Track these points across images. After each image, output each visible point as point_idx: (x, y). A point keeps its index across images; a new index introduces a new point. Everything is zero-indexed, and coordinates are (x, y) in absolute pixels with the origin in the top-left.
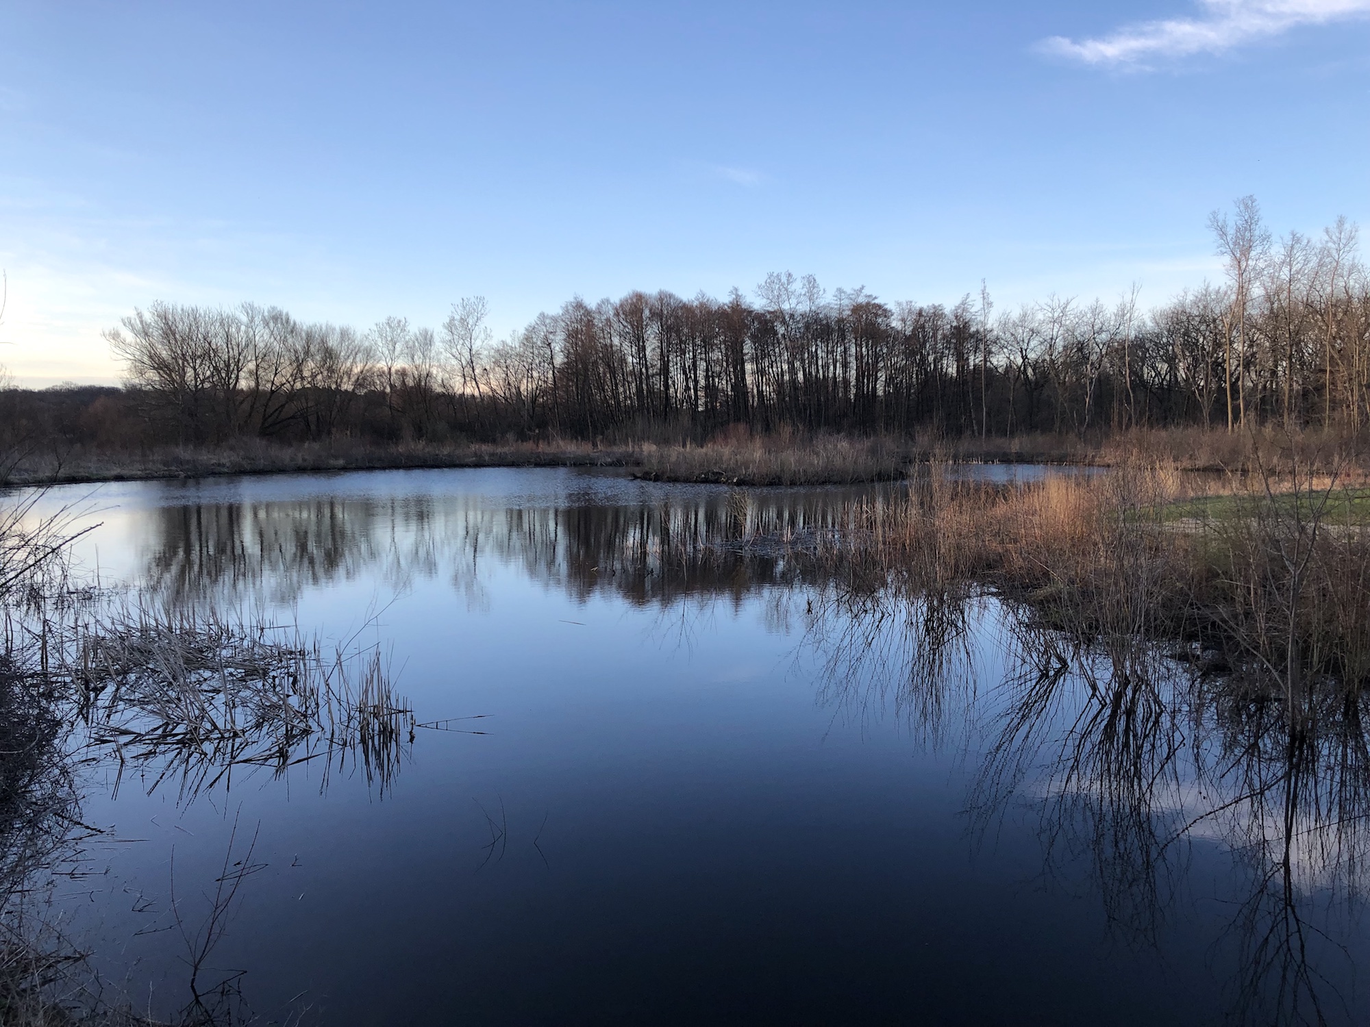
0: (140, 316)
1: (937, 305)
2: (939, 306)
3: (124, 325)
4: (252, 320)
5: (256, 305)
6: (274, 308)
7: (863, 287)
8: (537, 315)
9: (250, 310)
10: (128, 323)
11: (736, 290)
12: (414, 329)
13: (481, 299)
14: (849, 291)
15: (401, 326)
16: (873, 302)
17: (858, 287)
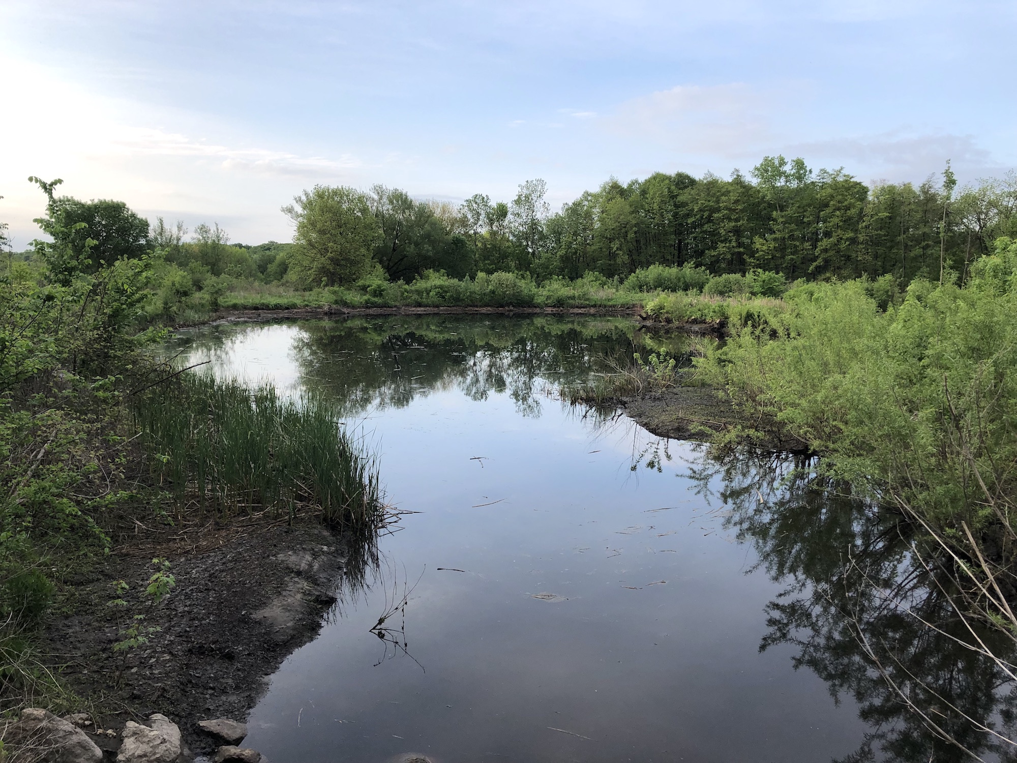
0: (307, 194)
1: (906, 182)
2: (909, 184)
3: (297, 202)
4: (381, 198)
5: (384, 188)
6: (396, 190)
7: (842, 168)
8: (583, 193)
9: (379, 191)
10: (298, 200)
11: (737, 171)
12: (493, 203)
13: (541, 181)
14: (831, 172)
15: (484, 201)
16: (852, 180)
17: (839, 168)
